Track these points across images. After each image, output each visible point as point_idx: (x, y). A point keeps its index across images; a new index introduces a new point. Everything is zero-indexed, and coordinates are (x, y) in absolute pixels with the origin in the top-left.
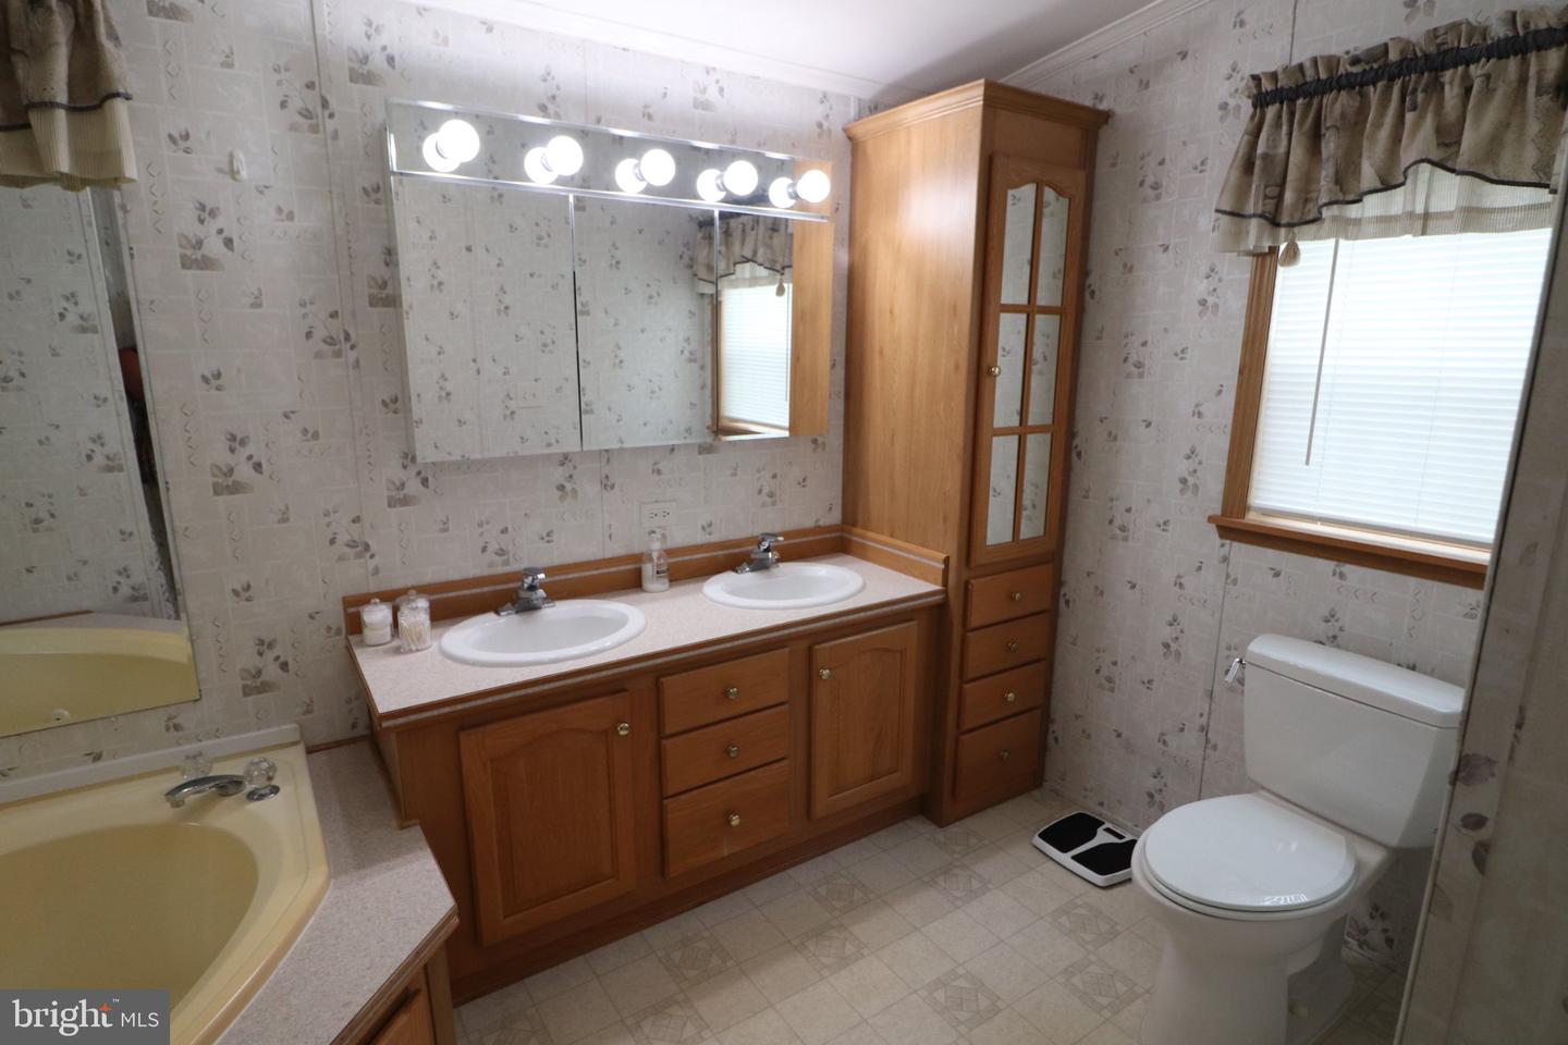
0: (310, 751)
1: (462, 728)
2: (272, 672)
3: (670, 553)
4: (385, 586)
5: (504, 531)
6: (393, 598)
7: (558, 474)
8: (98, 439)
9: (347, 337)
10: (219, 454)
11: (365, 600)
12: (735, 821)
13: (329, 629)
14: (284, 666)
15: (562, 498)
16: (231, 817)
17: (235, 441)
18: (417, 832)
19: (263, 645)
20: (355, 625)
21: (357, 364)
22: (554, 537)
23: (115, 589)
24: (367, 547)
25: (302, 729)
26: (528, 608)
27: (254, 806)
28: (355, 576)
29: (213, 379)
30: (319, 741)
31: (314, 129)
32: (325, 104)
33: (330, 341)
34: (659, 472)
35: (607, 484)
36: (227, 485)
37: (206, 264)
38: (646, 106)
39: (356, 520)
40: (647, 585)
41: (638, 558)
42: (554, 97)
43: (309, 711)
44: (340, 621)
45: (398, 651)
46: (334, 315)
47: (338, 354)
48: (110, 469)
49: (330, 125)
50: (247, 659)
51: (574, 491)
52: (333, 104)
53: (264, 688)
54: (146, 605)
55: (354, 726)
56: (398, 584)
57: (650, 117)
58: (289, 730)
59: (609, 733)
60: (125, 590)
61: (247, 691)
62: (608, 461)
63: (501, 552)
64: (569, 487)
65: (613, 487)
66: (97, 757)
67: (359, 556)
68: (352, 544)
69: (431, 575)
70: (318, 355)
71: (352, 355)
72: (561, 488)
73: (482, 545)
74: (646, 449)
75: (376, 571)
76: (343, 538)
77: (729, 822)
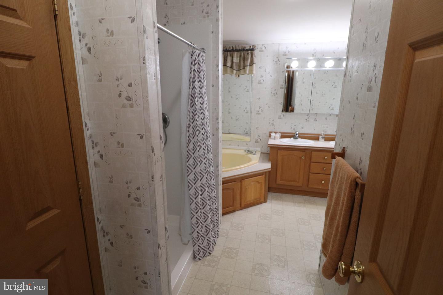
0: (261, 153)
1: (279, 150)
2: (259, 140)
3: (326, 135)
4: (276, 131)
5: (295, 126)
6: (276, 133)
7: (306, 117)
8: (246, 108)
9: (276, 93)
10: (258, 109)
11: (272, 132)
12: (323, 182)
13: (267, 136)
14: (260, 140)
15: (306, 122)
16: (251, 156)
17: (260, 107)
18: (270, 162)
19: (259, 136)
20: (270, 136)
21: (277, 97)
22: (304, 128)
23: (244, 131)
24: (274, 125)
25: (261, 149)
26: (296, 138)
27: (253, 155)
28: (271, 129)
29: (259, 99)
30: (263, 152)
31: (277, 64)
32: (279, 60)
33: (274, 94)
34: (327, 119)
35: (315, 120)
36: (258, 113)
37: (261, 83)
38: (334, 51)
39: (273, 120)
40: (320, 140)
41: (319, 135)
42: (315, 53)
43: (262, 147)
44: (268, 135)
45: (275, 140)
46: (275, 90)
47: (275, 96)
48: (247, 113)
49: (279, 63)
50: (256, 137)
51: (309, 121)
52: (280, 60)
53: (258, 142)
54: (247, 134)
55: (268, 151)
56: (277, 131)
57: (334, 53)
58: (259, 149)
59: (301, 158)
60: (245, 132)
61: (256, 142)
62: (316, 116)
63: (294, 129)
64: (308, 120)
65: (316, 121)
66: (239, 146)
67: (273, 126)
68: (272, 124)
69: (282, 131)
70: (272, 96)
71: (276, 96)
72: (306, 120)
73: (291, 127)
74: (325, 114)
75: (275, 129)
76: (271, 123)
77: (322, 181)
